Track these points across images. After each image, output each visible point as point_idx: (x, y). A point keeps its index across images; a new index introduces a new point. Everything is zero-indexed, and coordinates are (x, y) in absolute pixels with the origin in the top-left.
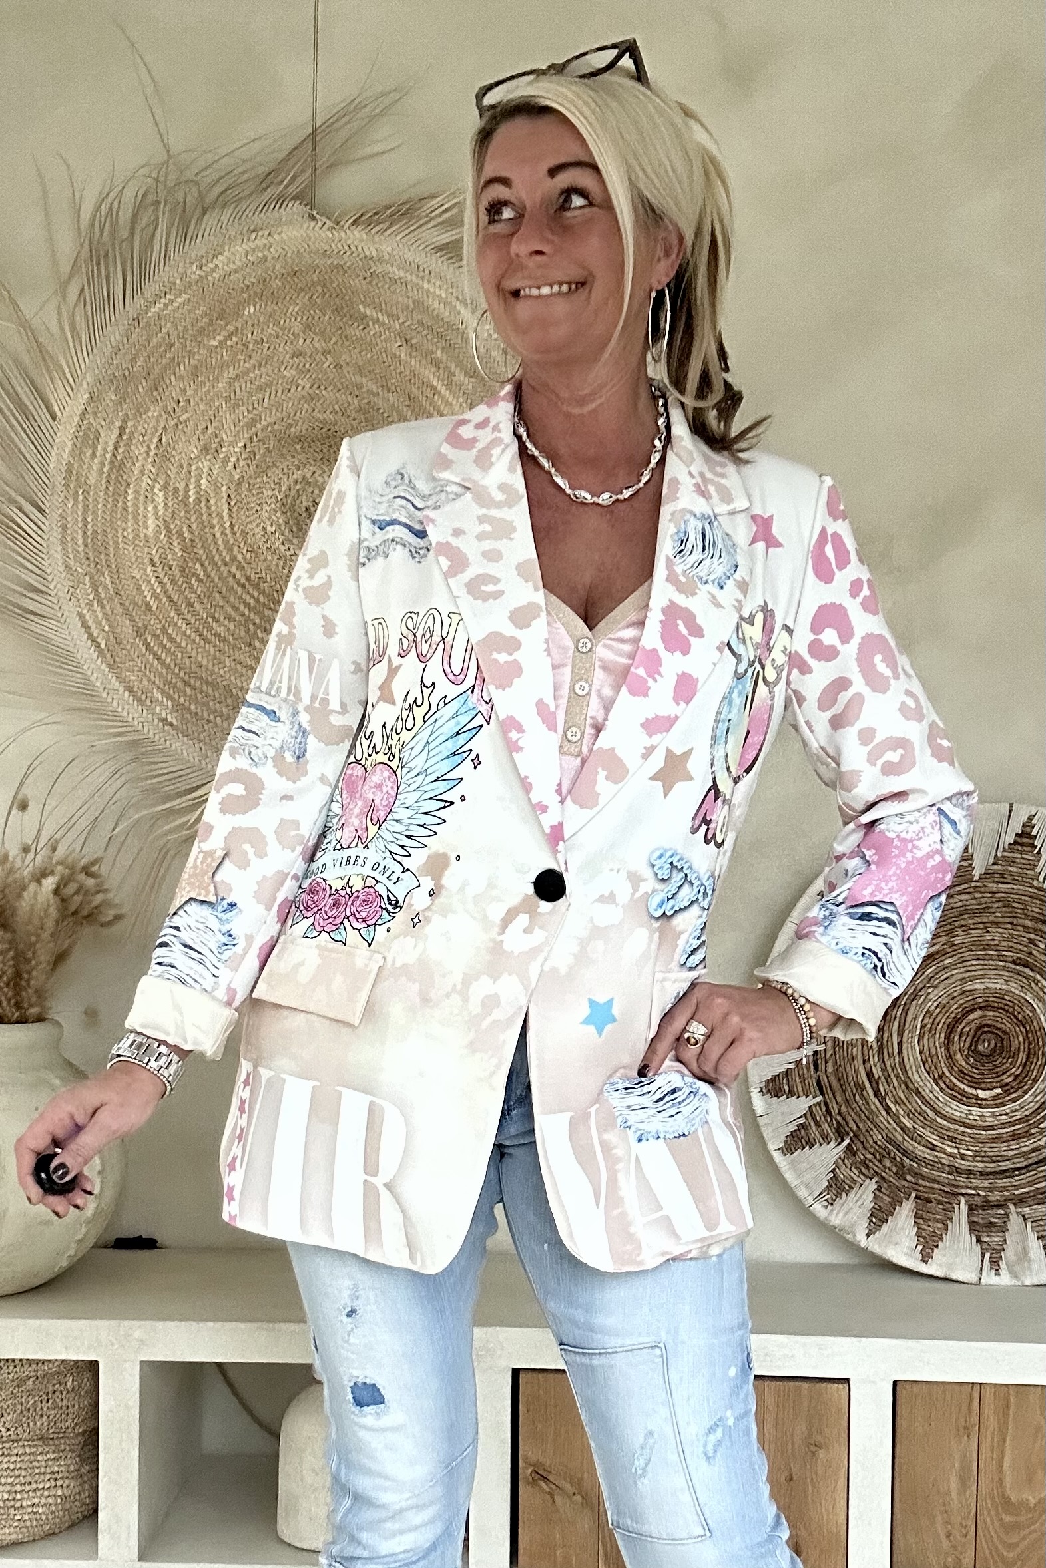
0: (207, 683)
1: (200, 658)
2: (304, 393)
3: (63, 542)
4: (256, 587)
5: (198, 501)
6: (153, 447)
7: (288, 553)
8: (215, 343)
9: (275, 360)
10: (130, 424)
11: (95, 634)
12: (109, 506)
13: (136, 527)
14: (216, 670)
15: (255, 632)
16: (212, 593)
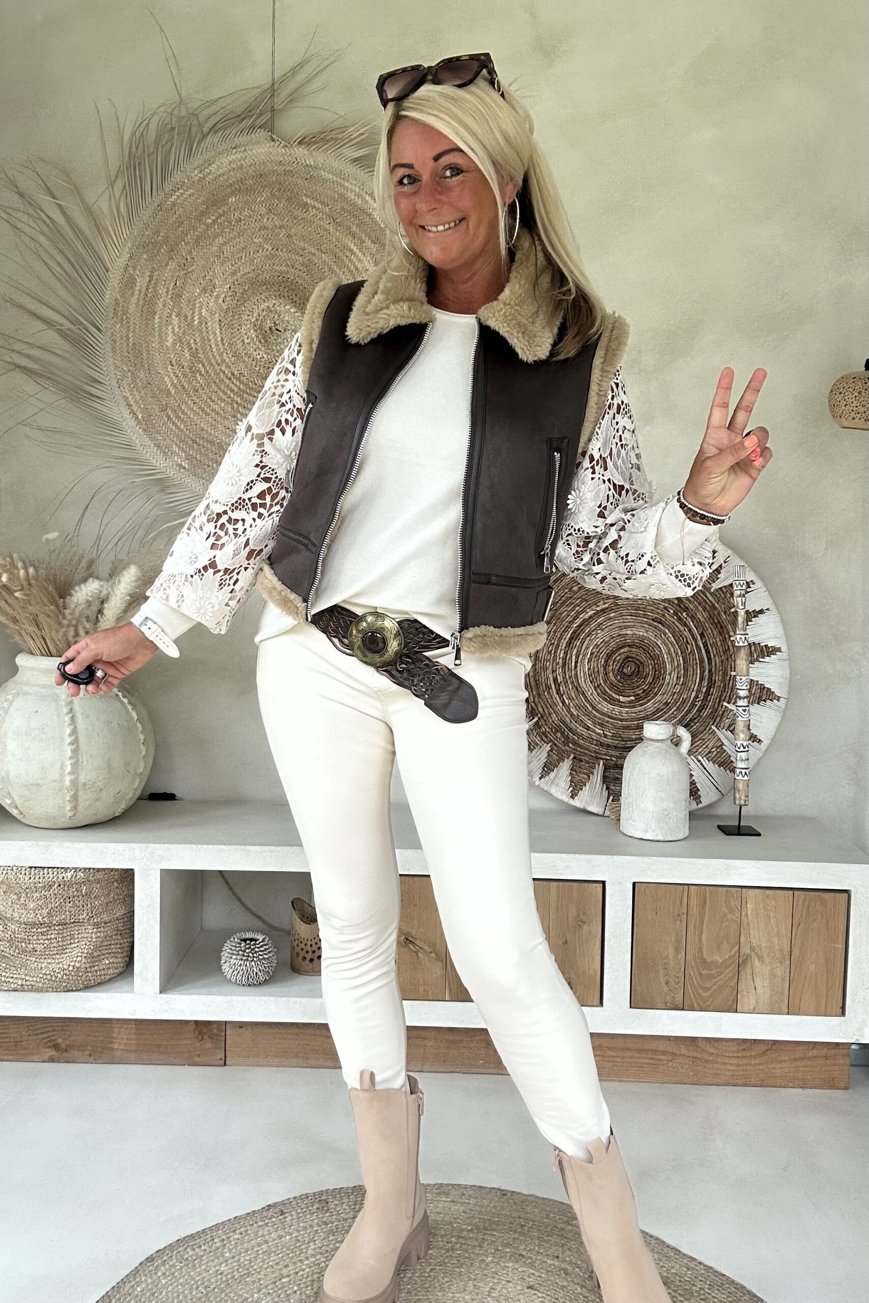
0: (207, 441)
1: (202, 425)
2: (267, 253)
3: (113, 350)
4: (239, 379)
5: (200, 323)
6: (171, 289)
7: (258, 357)
8: (210, 221)
9: (249, 231)
10: (156, 274)
11: (135, 408)
12: (143, 327)
13: (160, 340)
14: (213, 433)
15: (238, 409)
16: (209, 383)
